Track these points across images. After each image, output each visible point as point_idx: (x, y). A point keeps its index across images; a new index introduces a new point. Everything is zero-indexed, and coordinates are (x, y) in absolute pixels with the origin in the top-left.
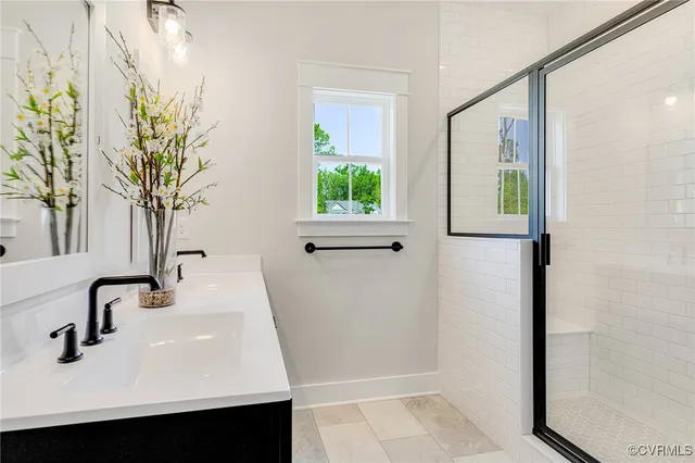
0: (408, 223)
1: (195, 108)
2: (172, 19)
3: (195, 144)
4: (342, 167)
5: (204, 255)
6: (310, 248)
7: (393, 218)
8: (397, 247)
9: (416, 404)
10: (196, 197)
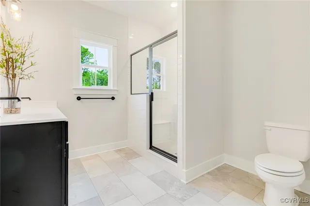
0: (117, 90)
1: (29, 43)
2: (15, 4)
3: (29, 56)
4: (101, 70)
5: (30, 99)
6: (79, 98)
7: (112, 88)
8: (113, 98)
9: (119, 151)
10: (29, 75)
